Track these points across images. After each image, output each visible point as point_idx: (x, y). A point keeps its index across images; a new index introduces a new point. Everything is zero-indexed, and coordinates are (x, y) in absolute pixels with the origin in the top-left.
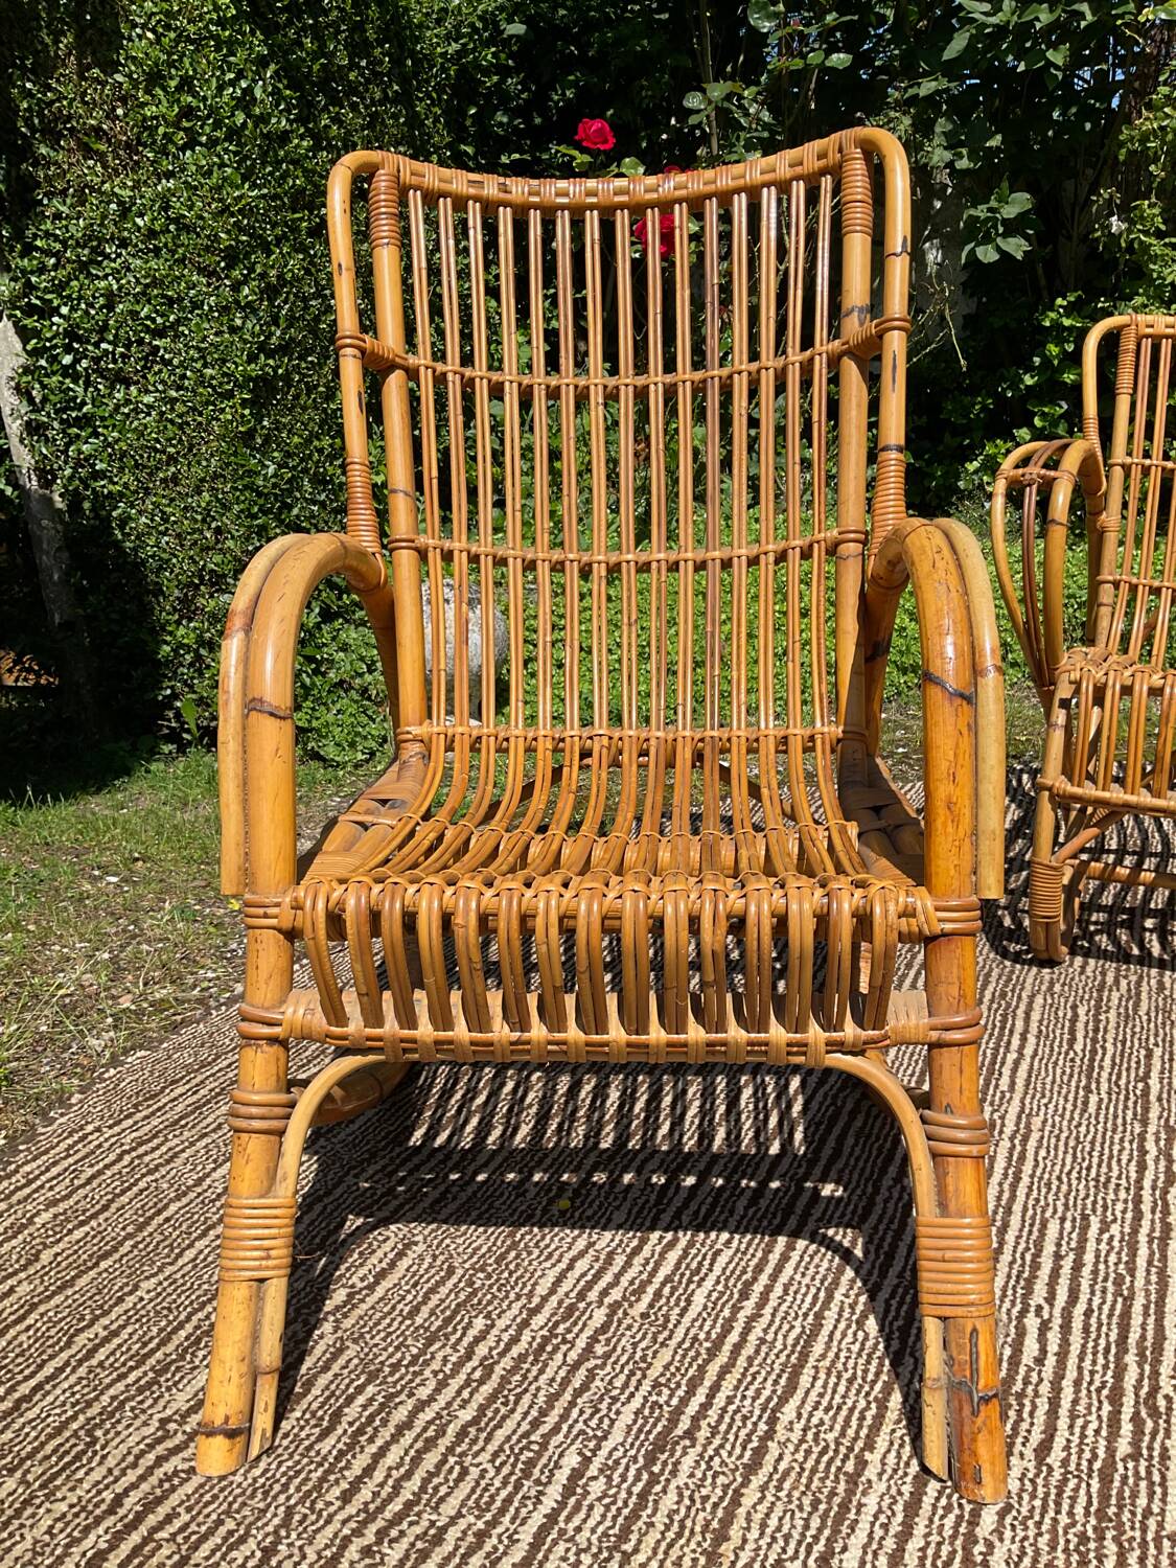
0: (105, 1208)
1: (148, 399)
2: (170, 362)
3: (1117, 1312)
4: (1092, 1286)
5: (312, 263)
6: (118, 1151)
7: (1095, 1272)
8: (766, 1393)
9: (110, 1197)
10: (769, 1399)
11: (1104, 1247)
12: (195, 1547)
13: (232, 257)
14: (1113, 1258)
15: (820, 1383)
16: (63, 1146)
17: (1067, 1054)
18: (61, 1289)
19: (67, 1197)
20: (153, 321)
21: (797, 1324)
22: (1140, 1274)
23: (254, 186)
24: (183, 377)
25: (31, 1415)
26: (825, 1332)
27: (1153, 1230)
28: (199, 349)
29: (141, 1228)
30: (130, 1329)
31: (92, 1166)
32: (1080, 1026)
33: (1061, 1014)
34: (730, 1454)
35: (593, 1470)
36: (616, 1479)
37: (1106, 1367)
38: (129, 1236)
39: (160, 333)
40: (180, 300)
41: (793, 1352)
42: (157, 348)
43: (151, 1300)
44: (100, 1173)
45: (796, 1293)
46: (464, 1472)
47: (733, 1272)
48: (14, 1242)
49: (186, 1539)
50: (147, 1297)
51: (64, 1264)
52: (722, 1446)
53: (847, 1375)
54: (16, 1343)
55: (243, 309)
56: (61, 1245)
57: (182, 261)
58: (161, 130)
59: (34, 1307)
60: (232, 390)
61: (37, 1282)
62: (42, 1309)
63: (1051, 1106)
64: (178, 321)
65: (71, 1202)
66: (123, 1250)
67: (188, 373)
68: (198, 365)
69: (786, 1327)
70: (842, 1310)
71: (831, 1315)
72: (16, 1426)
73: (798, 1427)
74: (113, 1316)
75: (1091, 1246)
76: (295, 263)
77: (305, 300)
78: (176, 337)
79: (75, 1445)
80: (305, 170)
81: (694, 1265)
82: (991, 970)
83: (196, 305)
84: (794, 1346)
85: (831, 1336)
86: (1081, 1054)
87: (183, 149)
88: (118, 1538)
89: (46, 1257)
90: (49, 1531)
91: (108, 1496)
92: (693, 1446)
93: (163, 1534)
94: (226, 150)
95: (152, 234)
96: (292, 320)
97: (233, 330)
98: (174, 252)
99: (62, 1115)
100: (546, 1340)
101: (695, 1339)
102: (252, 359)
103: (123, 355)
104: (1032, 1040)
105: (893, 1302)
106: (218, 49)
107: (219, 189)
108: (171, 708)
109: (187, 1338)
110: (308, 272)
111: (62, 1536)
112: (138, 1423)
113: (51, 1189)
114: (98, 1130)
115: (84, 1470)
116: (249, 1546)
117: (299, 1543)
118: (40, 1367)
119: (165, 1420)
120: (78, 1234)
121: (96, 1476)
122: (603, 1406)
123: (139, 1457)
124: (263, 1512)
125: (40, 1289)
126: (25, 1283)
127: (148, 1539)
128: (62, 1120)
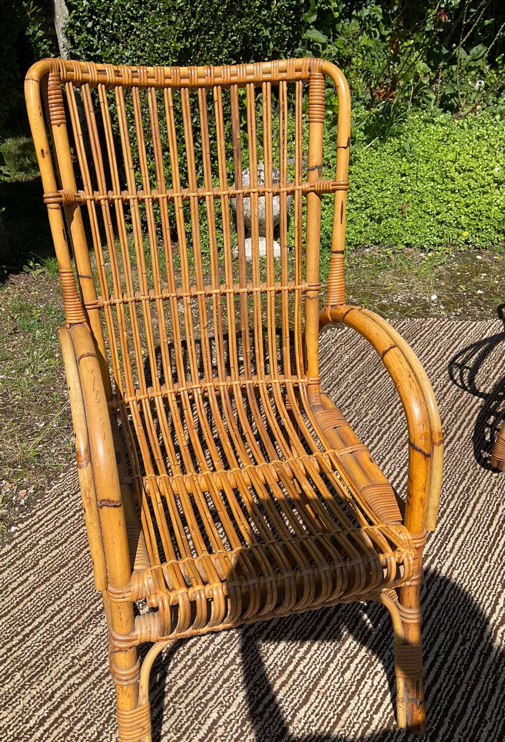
0: (66, 540)
1: (127, 54)
2: (138, 36)
3: (450, 694)
4: (445, 676)
6: (74, 510)
7: (450, 668)
8: (295, 701)
9: (68, 535)
10: (296, 705)
11: (459, 653)
12: (75, 724)
14: (460, 662)
15: (318, 700)
16: (54, 502)
17: (485, 533)
18: (45, 581)
19: (52, 532)
20: (132, 12)
21: (318, 666)
22: (469, 674)
24: (144, 45)
25: (28, 644)
26: (328, 674)
27: (484, 649)
28: (153, 33)
29: (77, 555)
30: (67, 609)
31: (63, 516)
32: (497, 517)
33: (491, 508)
34: (274, 728)
35: (221, 723)
36: (229, 730)
37: (435, 721)
38: (73, 558)
39: (134, 19)
41: (312, 681)
42: (133, 27)
43: (77, 595)
44: (66, 521)
45: (322, 649)
46: (174, 711)
47: (300, 631)
48: (31, 553)
49: (73, 719)
50: (75, 593)
51: (47, 568)
52: (271, 724)
53: (330, 699)
54: (26, 606)
55: (176, 10)
56: (48, 558)
59: (34, 589)
60: (168, 56)
61: (37, 576)
62: (37, 591)
63: (466, 565)
64: (144, 15)
65: (54, 535)
66: (70, 565)
67: (147, 44)
68: (152, 41)
69: (313, 667)
70: (337, 665)
71: (333, 666)
72: (23, 648)
73: (303, 721)
74: (62, 600)
75: (454, 651)
78: (143, 22)
79: (41, 663)
81: (286, 623)
82: (469, 469)
84: (314, 678)
85: (329, 677)
86: (491, 534)
88: (51, 712)
89: (41, 563)
90: (28, 703)
91: (50, 691)
92: (261, 721)
93: (65, 715)
97: (171, 23)
99: (55, 484)
100: (219, 650)
101: (276, 664)
102: (179, 40)
103: (116, 27)
104: (471, 520)
105: (360, 666)
109: (87, 618)
111: (33, 706)
112: (64, 657)
113: (47, 526)
114: (68, 496)
115: (43, 676)
116: (94, 728)
117: (111, 732)
118: (34, 620)
119: (73, 658)
120: (54, 553)
121: (47, 680)
122: (233, 691)
123: (62, 674)
124: (101, 713)
125: (38, 580)
126: (32, 576)
127: (60, 716)
128: (55, 487)
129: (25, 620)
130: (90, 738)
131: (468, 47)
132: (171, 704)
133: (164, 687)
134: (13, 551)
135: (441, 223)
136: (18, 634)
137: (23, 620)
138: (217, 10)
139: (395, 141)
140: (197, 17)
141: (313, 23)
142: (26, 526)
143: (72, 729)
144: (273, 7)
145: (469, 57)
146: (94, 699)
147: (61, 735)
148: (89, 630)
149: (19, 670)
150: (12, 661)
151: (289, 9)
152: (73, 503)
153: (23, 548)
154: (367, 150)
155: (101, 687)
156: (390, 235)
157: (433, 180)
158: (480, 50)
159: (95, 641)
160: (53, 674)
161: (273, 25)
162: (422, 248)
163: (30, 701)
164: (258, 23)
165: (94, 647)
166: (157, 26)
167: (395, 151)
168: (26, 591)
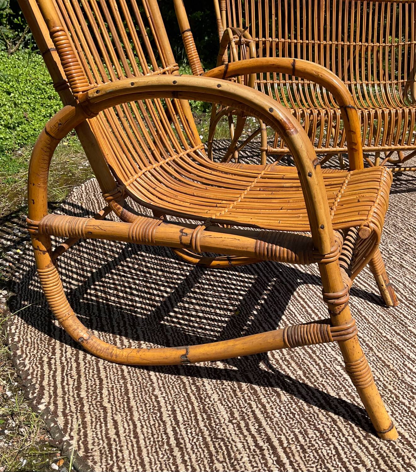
0: (101, 380)
6: (72, 361)
9: (96, 376)
12: (299, 442)
18: (130, 410)
25: (189, 446)
43: (167, 396)
44: (78, 371)
49: (293, 441)
51: (117, 403)
54: (145, 433)
56: (105, 399)
59: (131, 419)
61: (118, 413)
62: (136, 418)
66: (130, 388)
72: (191, 452)
79: (219, 444)
88: (275, 453)
89: (106, 404)
91: (252, 447)
93: (285, 445)
111: (259, 465)
112: (225, 427)
113: (68, 384)
114: (50, 359)
115: (233, 446)
116: (310, 432)
117: (320, 423)
118: (166, 434)
119: (230, 421)
120: (105, 392)
121: (240, 446)
122: (324, 353)
123: (242, 434)
124: (298, 422)
125: (124, 415)
126: (114, 416)
127: (284, 449)
128: (27, 362)
129: (160, 439)
130: (317, 437)
132: (316, 384)
133: (298, 381)
134: (69, 417)
136: (171, 450)
137: (158, 441)
142: (50, 397)
143: (302, 446)
146: (282, 422)
147: (302, 455)
148: (209, 402)
149: (212, 462)
150: (199, 465)
152: (63, 358)
153: (73, 409)
155: (273, 414)
159: (224, 403)
160: (237, 440)
163: (252, 466)
165: (230, 405)
168: (129, 426)
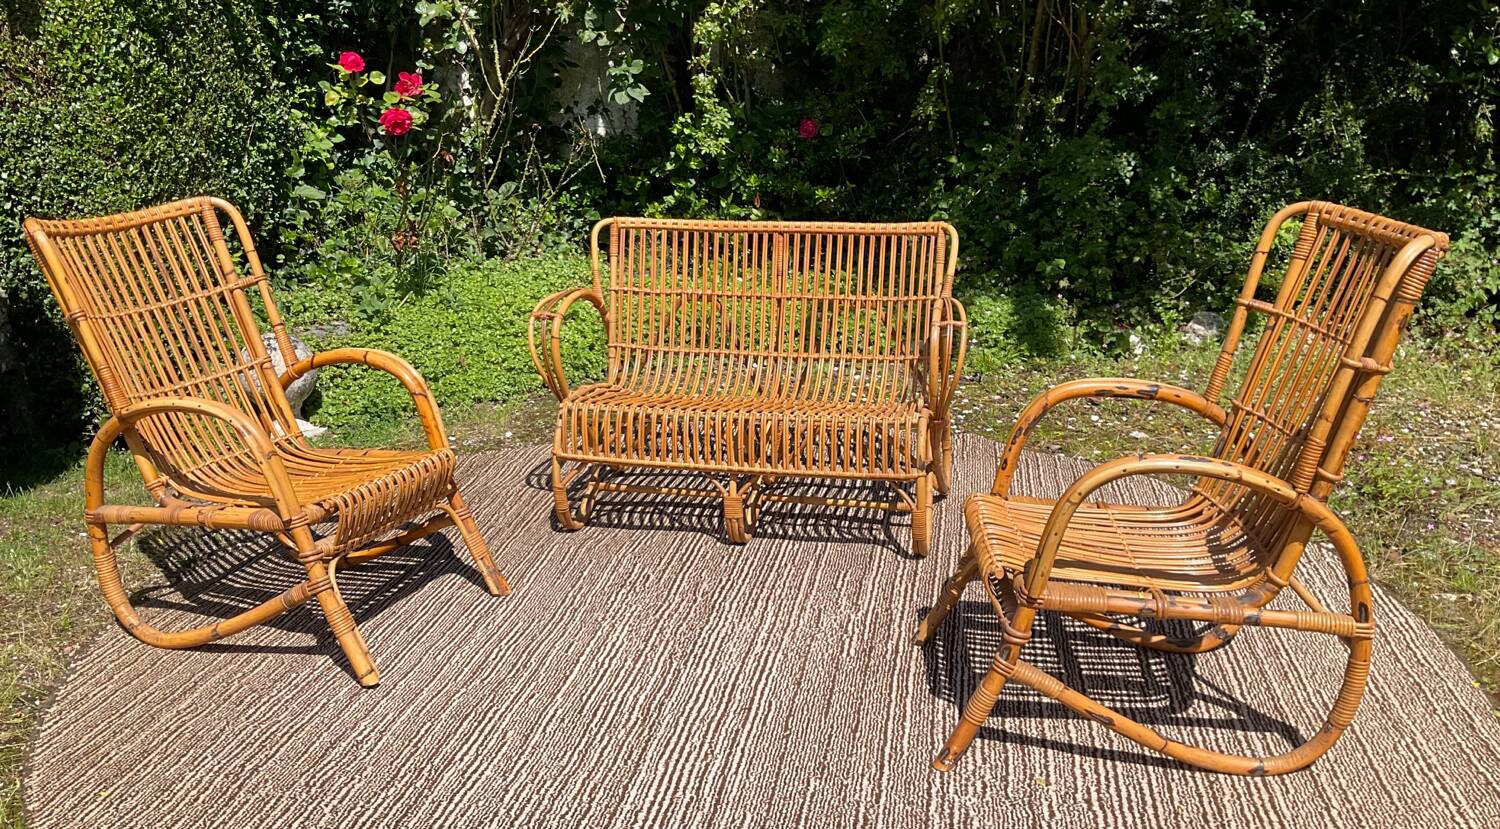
2: (82, 210)
5: (172, 139)
13: (121, 149)
20: (70, 185)
23: (133, 103)
28: (103, 204)
39: (76, 193)
40: (88, 174)
42: (73, 202)
55: (129, 178)
57: (88, 150)
58: (70, 75)
64: (87, 187)
76: (161, 145)
77: (168, 164)
78: (86, 195)
80: (163, 84)
83: (99, 178)
87: (85, 85)
94: (114, 86)
95: (66, 134)
96: (161, 178)
97: (124, 192)
98: (82, 146)
103: (48, 205)
106: (105, 26)
107: (110, 109)
108: (91, 423)
110: (169, 145)
131: (496, 185)
135: (510, 370)
138: (177, 173)
139: (434, 293)
140: (155, 183)
141: (301, 178)
144: (244, 164)
145: (501, 197)
151: (266, 164)
154: (402, 307)
156: (453, 393)
157: (490, 328)
158: (509, 186)
161: (249, 184)
162: (496, 401)
164: (230, 183)
166: (106, 197)
167: (437, 304)
